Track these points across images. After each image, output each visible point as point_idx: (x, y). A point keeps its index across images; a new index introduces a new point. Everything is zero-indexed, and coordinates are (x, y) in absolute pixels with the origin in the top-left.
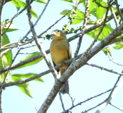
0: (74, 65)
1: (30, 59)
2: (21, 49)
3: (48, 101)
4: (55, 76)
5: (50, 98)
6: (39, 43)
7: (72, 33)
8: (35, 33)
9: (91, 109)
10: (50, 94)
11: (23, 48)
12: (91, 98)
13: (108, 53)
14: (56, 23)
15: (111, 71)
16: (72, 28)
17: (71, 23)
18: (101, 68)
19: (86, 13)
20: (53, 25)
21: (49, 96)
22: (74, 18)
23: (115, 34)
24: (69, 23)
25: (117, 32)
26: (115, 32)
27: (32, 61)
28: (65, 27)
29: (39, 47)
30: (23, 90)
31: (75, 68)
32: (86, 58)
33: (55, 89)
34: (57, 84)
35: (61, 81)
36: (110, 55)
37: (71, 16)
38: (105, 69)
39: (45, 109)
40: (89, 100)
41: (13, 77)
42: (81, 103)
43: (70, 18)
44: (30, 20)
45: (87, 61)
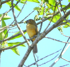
0: (38, 38)
1: (16, 35)
2: (9, 30)
3: (25, 58)
4: (28, 44)
5: (26, 56)
6: (19, 26)
7: (40, 20)
8: (17, 21)
9: (48, 62)
10: (26, 54)
11: (10, 29)
12: (48, 56)
13: (60, 30)
14: (29, 15)
15: (59, 41)
16: (40, 17)
17: (39, 14)
18: (53, 39)
19: (44, 9)
20: (28, 16)
21: (25, 55)
22: (40, 12)
23: (60, 20)
24: (38, 15)
25: (61, 19)
26: (60, 19)
27: (17, 36)
28: (36, 17)
29: (19, 29)
30: (15, 51)
31: (39, 39)
32: (44, 34)
33: (28, 51)
34: (29, 48)
35: (32, 47)
36: (62, 31)
37: (39, 11)
38: (55, 40)
39: (23, 62)
40: (46, 57)
41: (9, 44)
42: (43, 58)
43: (38, 12)
44: (13, 14)
45: (45, 35)
